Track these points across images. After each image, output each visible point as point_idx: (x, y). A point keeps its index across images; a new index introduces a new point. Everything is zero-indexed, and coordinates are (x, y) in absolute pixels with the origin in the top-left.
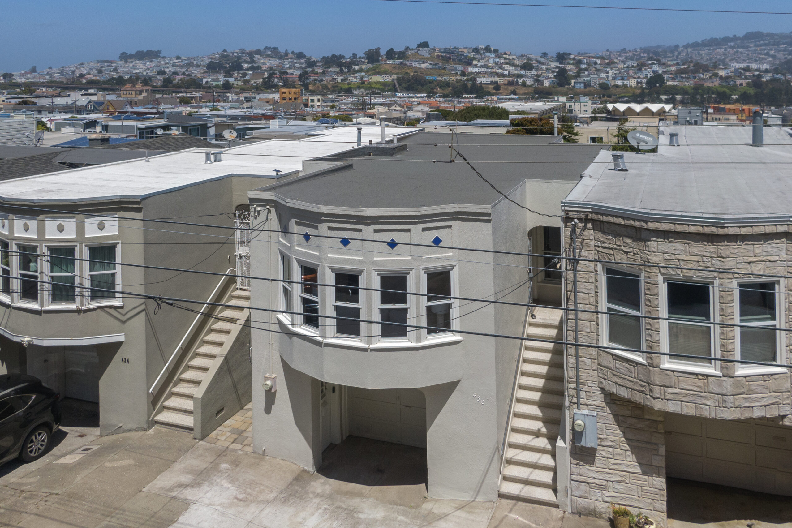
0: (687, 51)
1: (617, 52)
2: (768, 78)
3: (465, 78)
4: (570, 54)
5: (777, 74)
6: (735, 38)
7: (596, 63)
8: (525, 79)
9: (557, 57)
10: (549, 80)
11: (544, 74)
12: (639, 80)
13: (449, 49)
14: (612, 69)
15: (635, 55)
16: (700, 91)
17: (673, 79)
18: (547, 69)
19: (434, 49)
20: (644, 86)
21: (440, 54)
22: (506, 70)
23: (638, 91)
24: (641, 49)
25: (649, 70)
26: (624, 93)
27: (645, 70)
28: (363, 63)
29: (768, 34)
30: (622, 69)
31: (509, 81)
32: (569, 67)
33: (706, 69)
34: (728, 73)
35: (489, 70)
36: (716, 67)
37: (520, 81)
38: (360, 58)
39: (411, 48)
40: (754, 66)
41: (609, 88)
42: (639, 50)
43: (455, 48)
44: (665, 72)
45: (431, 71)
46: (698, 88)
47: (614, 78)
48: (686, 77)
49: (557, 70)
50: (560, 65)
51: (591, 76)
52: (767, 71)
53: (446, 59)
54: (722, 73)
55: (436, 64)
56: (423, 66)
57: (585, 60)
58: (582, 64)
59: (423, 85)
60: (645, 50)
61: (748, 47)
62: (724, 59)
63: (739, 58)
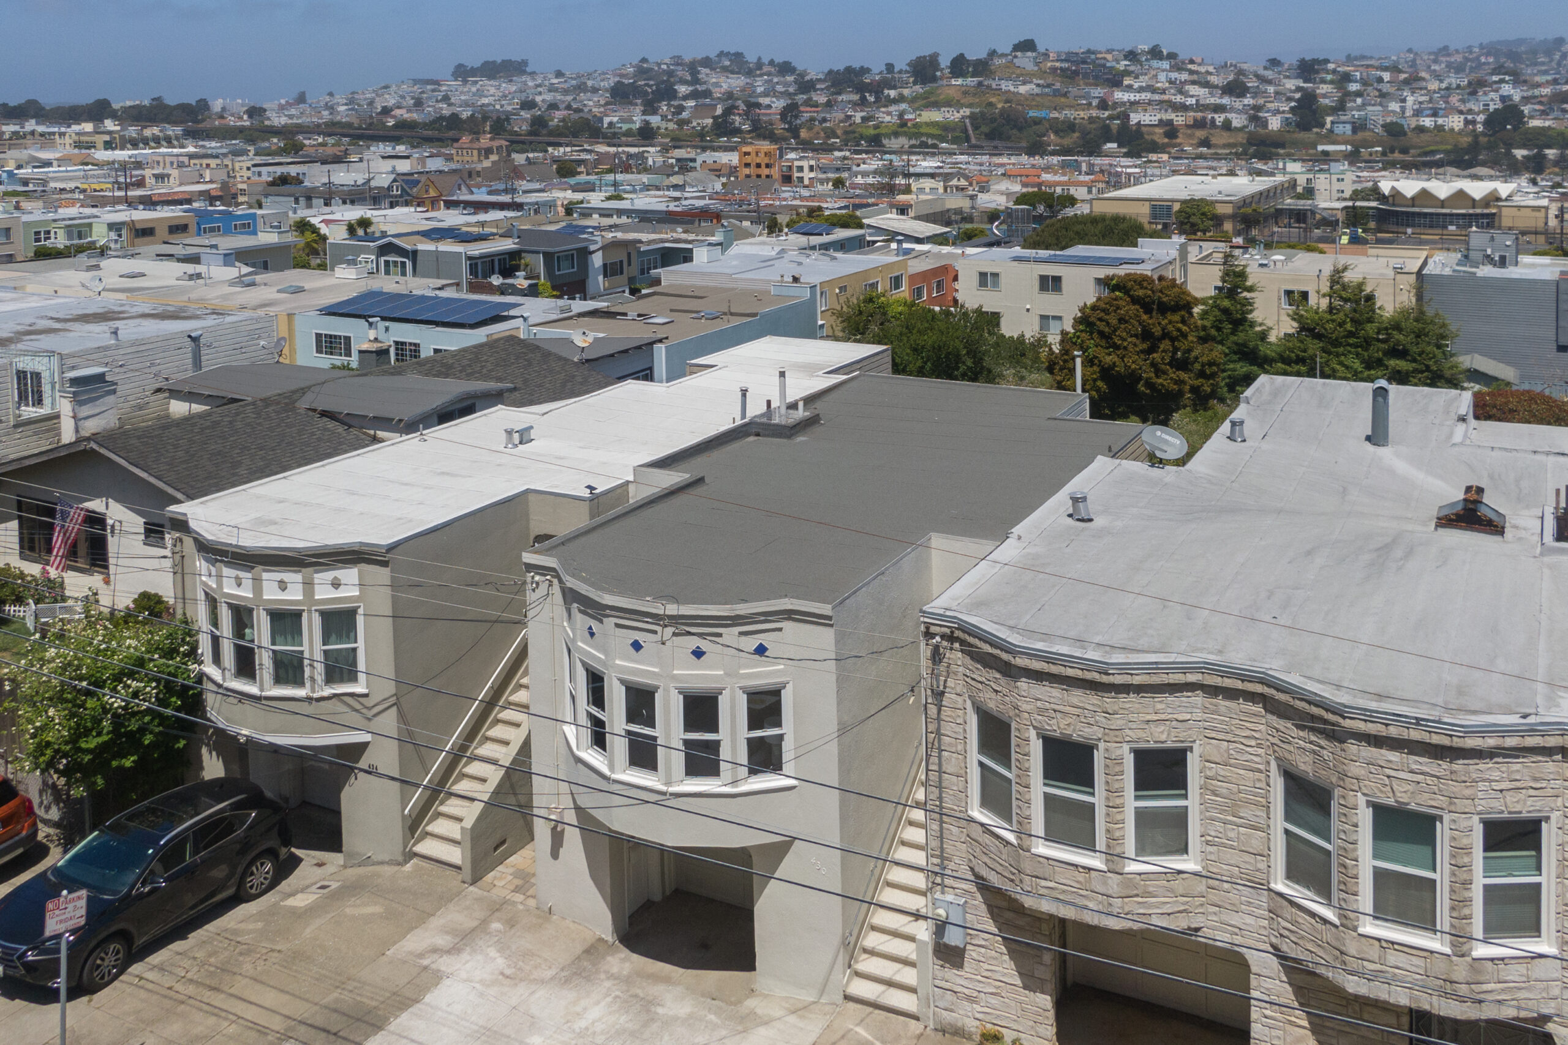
3: (1107, 114)
4: (1327, 61)
7: (1380, 80)
8: (1229, 116)
9: (1299, 67)
10: (1279, 117)
11: (1269, 105)
12: (1470, 117)
13: (1077, 54)
14: (1413, 93)
15: (1467, 59)
17: (1544, 113)
18: (1277, 93)
19: (1046, 55)
20: (1480, 128)
21: (1058, 64)
22: (1192, 96)
23: (1466, 140)
24: (1481, 47)
25: (1493, 95)
26: (1437, 143)
27: (1485, 94)
28: (905, 85)
30: (1435, 92)
31: (1195, 120)
32: (1323, 89)
35: (1157, 97)
37: (1220, 118)
38: (900, 72)
39: (1000, 52)
41: (1405, 134)
42: (1477, 50)
43: (1089, 52)
44: (1526, 100)
45: (1038, 99)
47: (1417, 113)
49: (1298, 96)
50: (1305, 85)
51: (1369, 108)
53: (1070, 76)
55: (1048, 86)
56: (1022, 89)
57: (1358, 74)
58: (1350, 81)
59: (1020, 129)
60: (1491, 49)
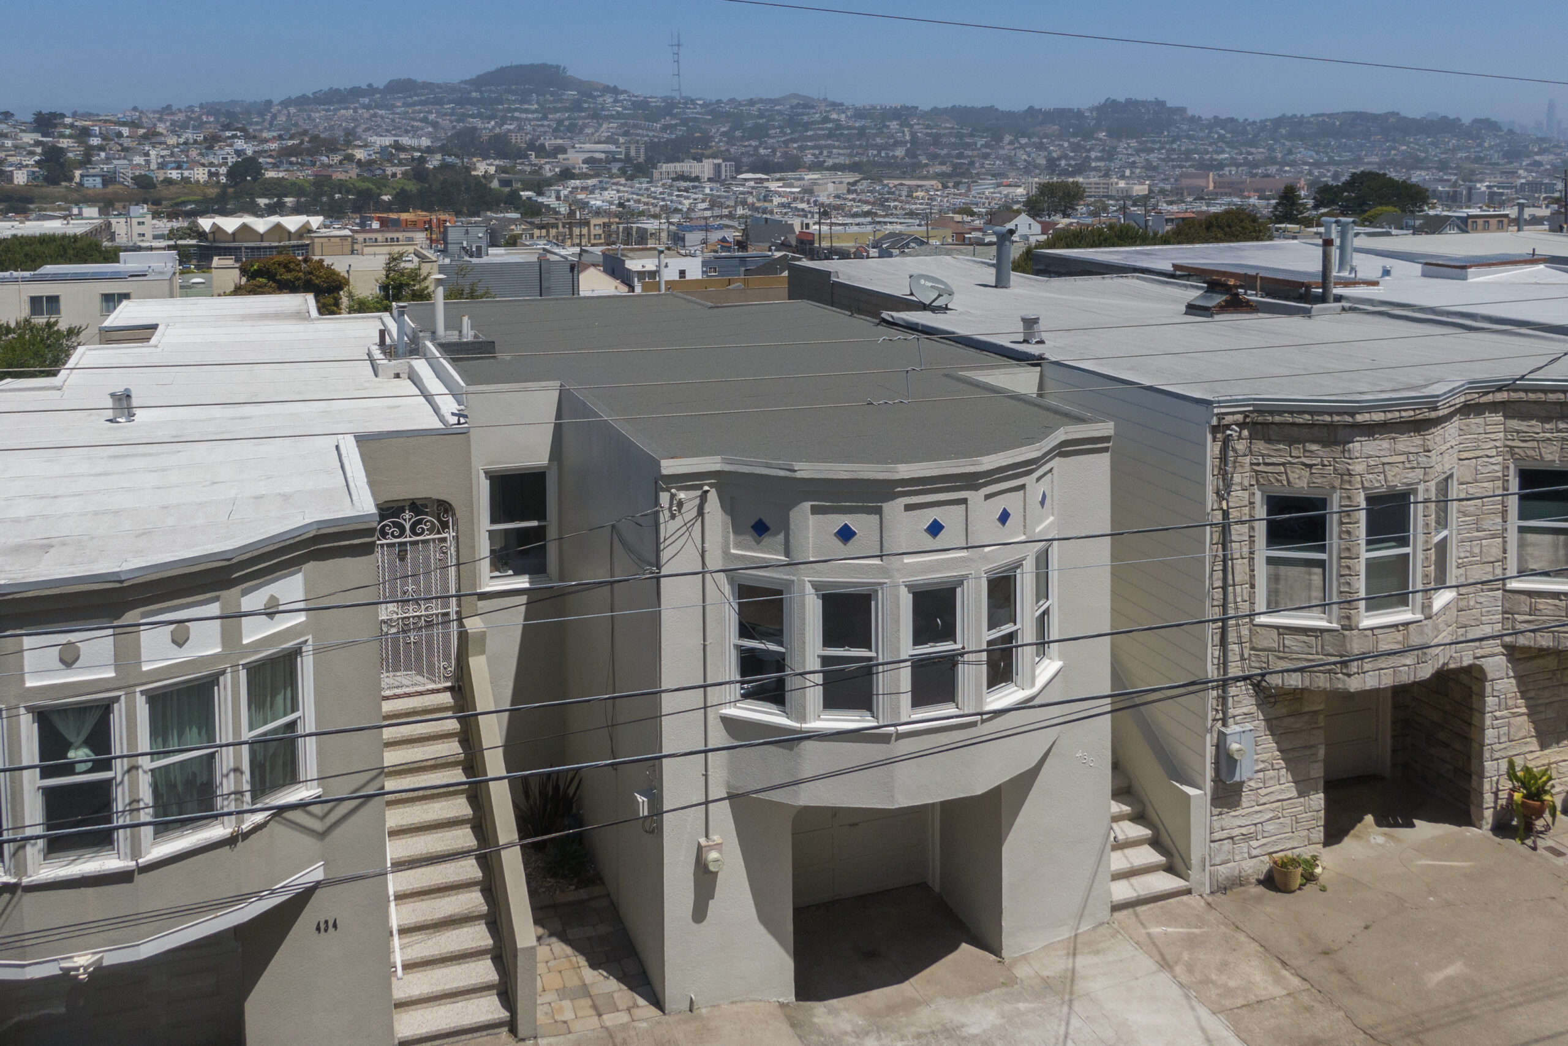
0: (289, 113)
1: (155, 112)
2: (436, 163)
4: (63, 116)
5: (450, 156)
6: (371, 90)
7: (120, 135)
9: (36, 121)
10: (25, 171)
11: (10, 159)
12: (213, 170)
14: (154, 147)
15: (191, 119)
16: (326, 189)
17: (275, 166)
18: (16, 147)
20: (223, 180)
23: (213, 192)
24: (201, 106)
25: (228, 149)
26: (186, 194)
27: (221, 148)
29: (424, 83)
30: (174, 147)
32: (64, 143)
33: (331, 147)
34: (370, 155)
36: (348, 143)
40: (405, 141)
41: (155, 186)
42: (197, 109)
44: (258, 153)
46: (322, 184)
47: (162, 166)
48: (298, 163)
49: (39, 150)
50: (45, 139)
51: (116, 162)
52: (429, 150)
54: (360, 154)
57: (97, 128)
58: (90, 136)
60: (211, 109)
61: (394, 106)
62: (355, 128)
63: (380, 126)
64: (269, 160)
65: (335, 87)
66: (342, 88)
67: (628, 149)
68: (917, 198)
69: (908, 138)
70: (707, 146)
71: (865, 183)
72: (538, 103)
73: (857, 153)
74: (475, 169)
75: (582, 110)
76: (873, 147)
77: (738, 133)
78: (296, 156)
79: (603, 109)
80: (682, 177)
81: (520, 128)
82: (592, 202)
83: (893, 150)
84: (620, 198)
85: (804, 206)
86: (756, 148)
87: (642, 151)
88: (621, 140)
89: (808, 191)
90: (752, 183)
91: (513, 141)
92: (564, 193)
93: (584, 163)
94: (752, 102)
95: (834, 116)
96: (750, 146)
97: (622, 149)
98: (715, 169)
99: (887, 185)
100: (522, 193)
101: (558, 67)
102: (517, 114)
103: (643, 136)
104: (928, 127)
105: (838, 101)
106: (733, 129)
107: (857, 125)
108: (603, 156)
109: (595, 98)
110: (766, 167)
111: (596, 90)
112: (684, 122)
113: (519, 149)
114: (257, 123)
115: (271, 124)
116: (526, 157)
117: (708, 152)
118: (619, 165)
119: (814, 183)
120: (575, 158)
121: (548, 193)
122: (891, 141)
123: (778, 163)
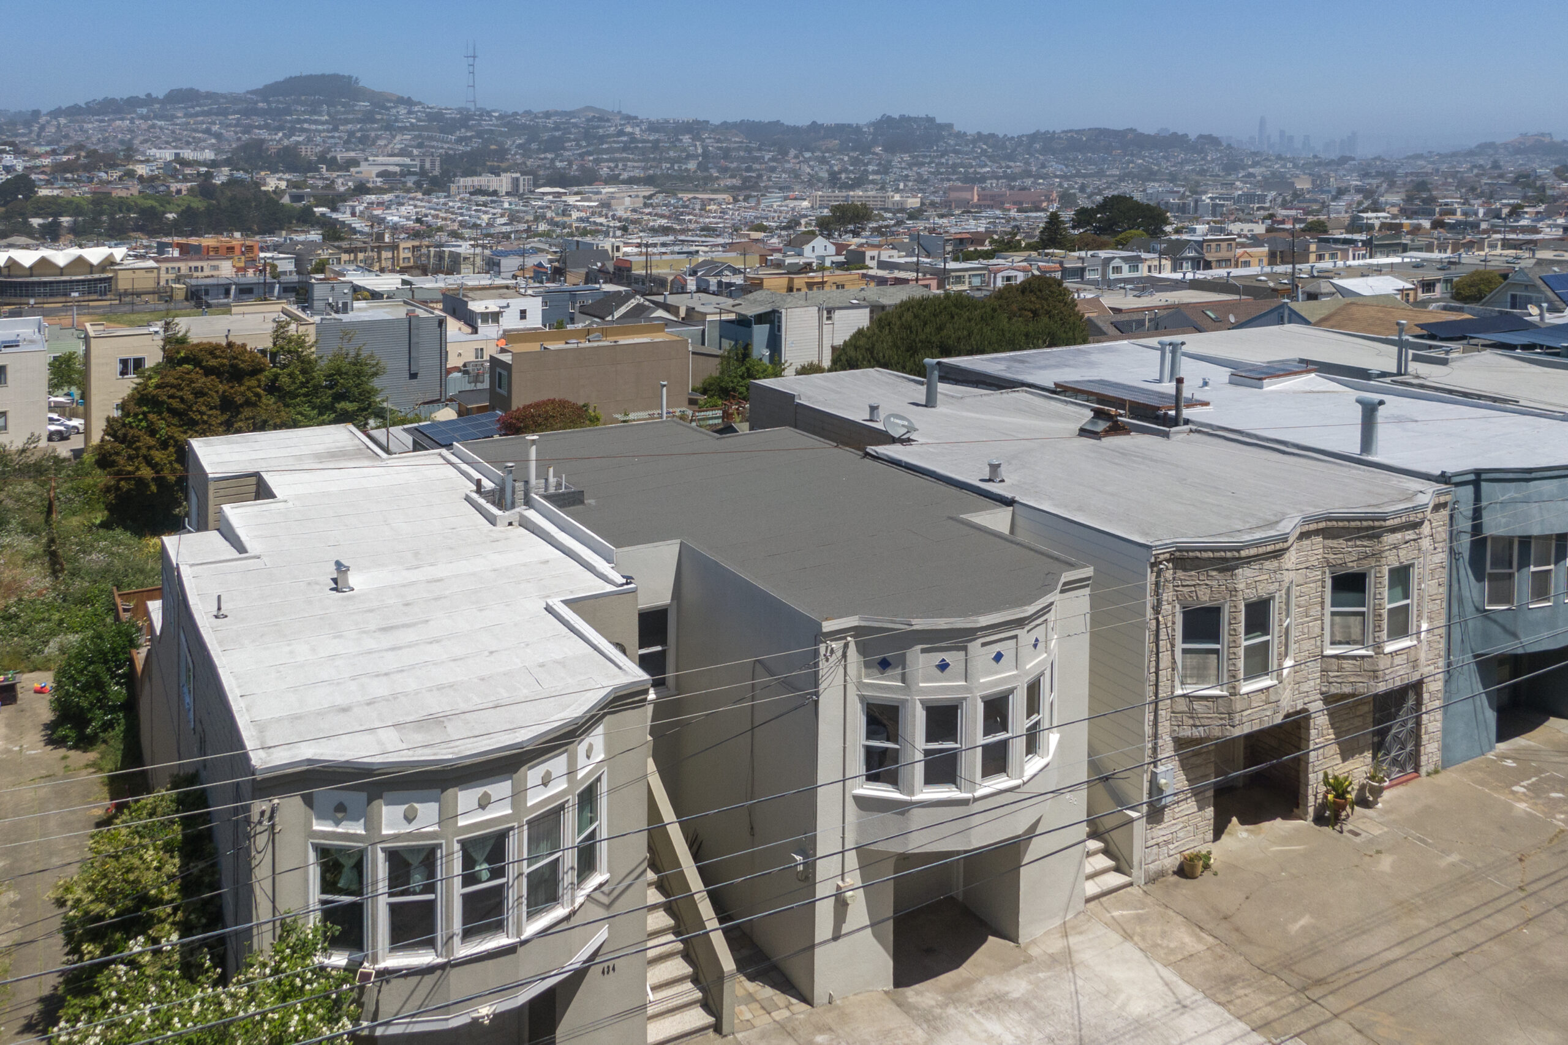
0: (59, 124)
2: (224, 178)
5: (238, 170)
6: (149, 100)
16: (105, 206)
17: (49, 183)
29: (207, 92)
33: (111, 163)
34: (152, 171)
36: (129, 158)
40: (188, 154)
44: (30, 170)
46: (101, 201)
48: (73, 180)
52: (214, 164)
54: (141, 170)
61: (173, 117)
62: (131, 140)
63: (159, 138)
64: (42, 177)
65: (110, 96)
66: (118, 97)
67: (423, 161)
68: (710, 211)
69: (700, 151)
70: (502, 159)
71: (661, 196)
72: (329, 114)
73: (651, 167)
74: (264, 185)
75: (374, 121)
76: (667, 160)
77: (534, 146)
78: (71, 172)
79: (396, 121)
80: (480, 192)
81: (309, 140)
82: (389, 218)
83: (686, 164)
84: (417, 213)
85: (602, 220)
86: (553, 161)
87: (437, 163)
88: (415, 152)
89: (606, 205)
90: (550, 198)
91: (303, 153)
92: (359, 208)
93: (378, 175)
94: (547, 115)
95: (629, 129)
96: (546, 158)
97: (417, 162)
98: (513, 183)
99: (681, 199)
100: (315, 209)
101: (350, 77)
102: (306, 126)
103: (437, 148)
104: (719, 141)
105: (633, 114)
106: (529, 141)
107: (651, 138)
108: (397, 169)
109: (388, 109)
110: (562, 180)
111: (389, 101)
112: (479, 134)
113: (310, 162)
114: (23, 135)
115: (39, 135)
116: (317, 170)
117: (504, 165)
118: (414, 178)
119: (612, 196)
120: (369, 171)
121: (342, 209)
122: (684, 155)
123: (574, 176)
